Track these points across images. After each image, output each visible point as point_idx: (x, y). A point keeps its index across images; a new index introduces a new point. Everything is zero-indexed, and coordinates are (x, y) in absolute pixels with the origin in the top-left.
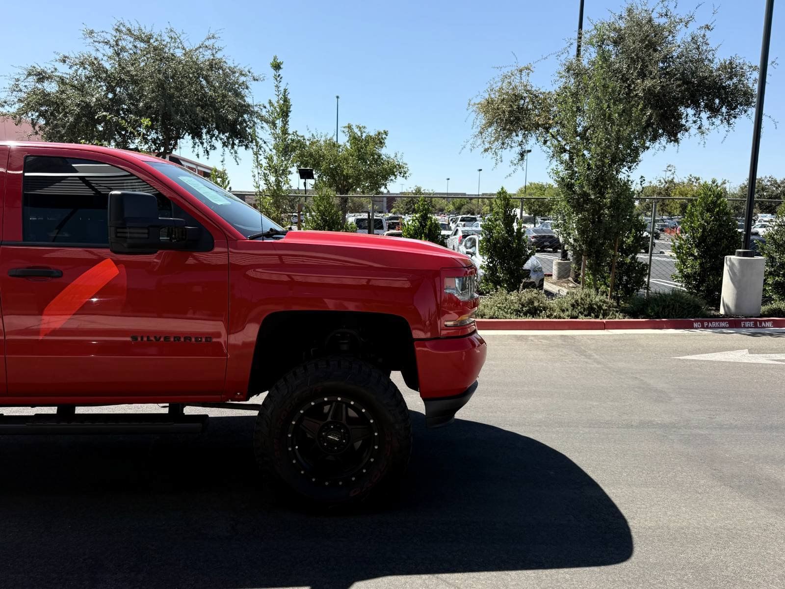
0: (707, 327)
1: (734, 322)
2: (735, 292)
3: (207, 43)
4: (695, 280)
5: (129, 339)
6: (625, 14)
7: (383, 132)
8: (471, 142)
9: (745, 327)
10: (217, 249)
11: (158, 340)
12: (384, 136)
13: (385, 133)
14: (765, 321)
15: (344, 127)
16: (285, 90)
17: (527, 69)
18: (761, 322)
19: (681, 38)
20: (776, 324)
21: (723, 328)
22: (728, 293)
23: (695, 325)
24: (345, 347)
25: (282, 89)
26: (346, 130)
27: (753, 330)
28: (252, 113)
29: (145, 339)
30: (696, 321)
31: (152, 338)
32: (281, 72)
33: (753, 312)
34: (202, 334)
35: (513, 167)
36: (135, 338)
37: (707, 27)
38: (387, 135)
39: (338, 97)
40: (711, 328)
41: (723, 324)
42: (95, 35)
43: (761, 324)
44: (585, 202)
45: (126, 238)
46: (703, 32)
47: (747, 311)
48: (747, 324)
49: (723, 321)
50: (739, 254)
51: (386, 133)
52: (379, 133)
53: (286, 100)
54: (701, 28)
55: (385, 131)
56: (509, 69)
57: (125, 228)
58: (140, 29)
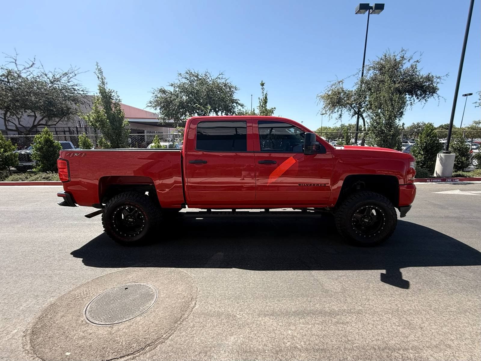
0: (432, 182)
1: (443, 179)
2: (442, 168)
3: (219, 77)
4: (421, 163)
5: (298, 185)
6: (383, 57)
8: (321, 111)
9: (448, 181)
10: (327, 153)
11: (307, 185)
12: (274, 109)
14: (456, 179)
16: (266, 94)
17: (342, 82)
18: (454, 179)
19: (406, 66)
20: (460, 180)
21: (440, 182)
22: (438, 168)
23: (428, 181)
24: (358, 188)
25: (265, 93)
27: (452, 182)
28: (237, 103)
29: (303, 185)
30: (428, 179)
31: (306, 185)
32: (264, 86)
33: (450, 175)
34: (323, 183)
35: (337, 121)
36: (300, 185)
37: (418, 61)
39: (252, 95)
40: (434, 182)
41: (439, 180)
42: (182, 75)
43: (454, 180)
44: (382, 133)
45: (310, 149)
46: (415, 63)
47: (447, 175)
48: (449, 180)
49: (439, 179)
50: (444, 153)
51: (275, 108)
52: (272, 109)
53: (266, 98)
54: (415, 62)
56: (334, 82)
57: (310, 146)
58: (195, 72)
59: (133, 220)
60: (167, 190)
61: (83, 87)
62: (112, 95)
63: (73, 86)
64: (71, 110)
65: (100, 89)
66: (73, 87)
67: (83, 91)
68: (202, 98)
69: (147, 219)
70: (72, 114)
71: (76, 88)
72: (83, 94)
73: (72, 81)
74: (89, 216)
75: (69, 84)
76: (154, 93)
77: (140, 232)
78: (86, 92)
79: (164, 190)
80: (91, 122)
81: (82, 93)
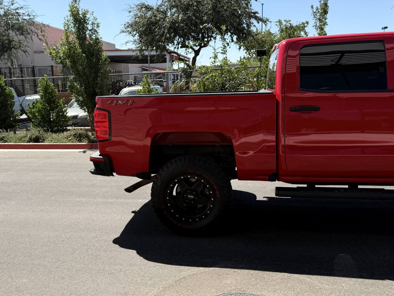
7: (305, 22)
13: (307, 23)
15: (276, 22)
26: (278, 23)
38: (308, 24)
39: (262, 4)
55: (307, 21)
59: (194, 198)
60: (251, 153)
61: (30, 10)
62: (87, 18)
63: (17, 9)
64: (13, 43)
65: (71, 11)
66: (17, 11)
67: (29, 16)
68: (206, 13)
69: (218, 196)
70: (15, 48)
71: (20, 11)
72: (30, 19)
73: (17, 3)
74: (129, 190)
75: (12, 7)
76: (130, 12)
77: (206, 215)
78: (32, 17)
79: (246, 153)
80: (60, 58)
81: (27, 18)
